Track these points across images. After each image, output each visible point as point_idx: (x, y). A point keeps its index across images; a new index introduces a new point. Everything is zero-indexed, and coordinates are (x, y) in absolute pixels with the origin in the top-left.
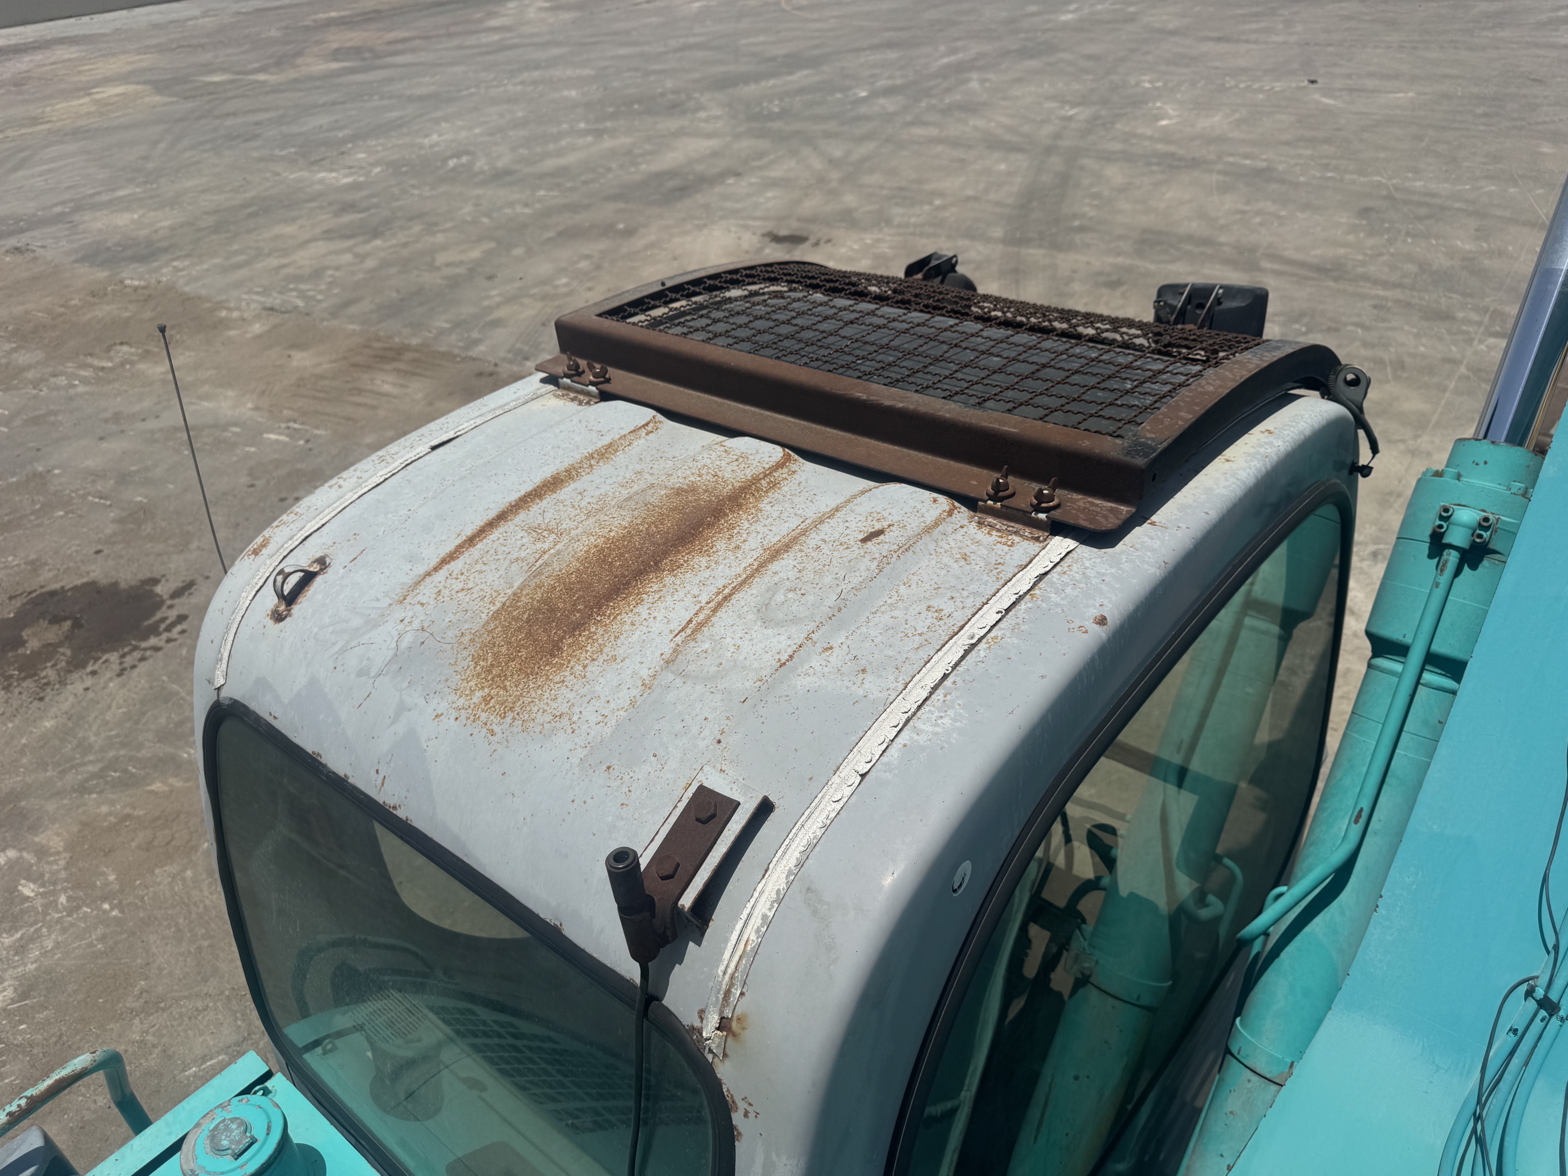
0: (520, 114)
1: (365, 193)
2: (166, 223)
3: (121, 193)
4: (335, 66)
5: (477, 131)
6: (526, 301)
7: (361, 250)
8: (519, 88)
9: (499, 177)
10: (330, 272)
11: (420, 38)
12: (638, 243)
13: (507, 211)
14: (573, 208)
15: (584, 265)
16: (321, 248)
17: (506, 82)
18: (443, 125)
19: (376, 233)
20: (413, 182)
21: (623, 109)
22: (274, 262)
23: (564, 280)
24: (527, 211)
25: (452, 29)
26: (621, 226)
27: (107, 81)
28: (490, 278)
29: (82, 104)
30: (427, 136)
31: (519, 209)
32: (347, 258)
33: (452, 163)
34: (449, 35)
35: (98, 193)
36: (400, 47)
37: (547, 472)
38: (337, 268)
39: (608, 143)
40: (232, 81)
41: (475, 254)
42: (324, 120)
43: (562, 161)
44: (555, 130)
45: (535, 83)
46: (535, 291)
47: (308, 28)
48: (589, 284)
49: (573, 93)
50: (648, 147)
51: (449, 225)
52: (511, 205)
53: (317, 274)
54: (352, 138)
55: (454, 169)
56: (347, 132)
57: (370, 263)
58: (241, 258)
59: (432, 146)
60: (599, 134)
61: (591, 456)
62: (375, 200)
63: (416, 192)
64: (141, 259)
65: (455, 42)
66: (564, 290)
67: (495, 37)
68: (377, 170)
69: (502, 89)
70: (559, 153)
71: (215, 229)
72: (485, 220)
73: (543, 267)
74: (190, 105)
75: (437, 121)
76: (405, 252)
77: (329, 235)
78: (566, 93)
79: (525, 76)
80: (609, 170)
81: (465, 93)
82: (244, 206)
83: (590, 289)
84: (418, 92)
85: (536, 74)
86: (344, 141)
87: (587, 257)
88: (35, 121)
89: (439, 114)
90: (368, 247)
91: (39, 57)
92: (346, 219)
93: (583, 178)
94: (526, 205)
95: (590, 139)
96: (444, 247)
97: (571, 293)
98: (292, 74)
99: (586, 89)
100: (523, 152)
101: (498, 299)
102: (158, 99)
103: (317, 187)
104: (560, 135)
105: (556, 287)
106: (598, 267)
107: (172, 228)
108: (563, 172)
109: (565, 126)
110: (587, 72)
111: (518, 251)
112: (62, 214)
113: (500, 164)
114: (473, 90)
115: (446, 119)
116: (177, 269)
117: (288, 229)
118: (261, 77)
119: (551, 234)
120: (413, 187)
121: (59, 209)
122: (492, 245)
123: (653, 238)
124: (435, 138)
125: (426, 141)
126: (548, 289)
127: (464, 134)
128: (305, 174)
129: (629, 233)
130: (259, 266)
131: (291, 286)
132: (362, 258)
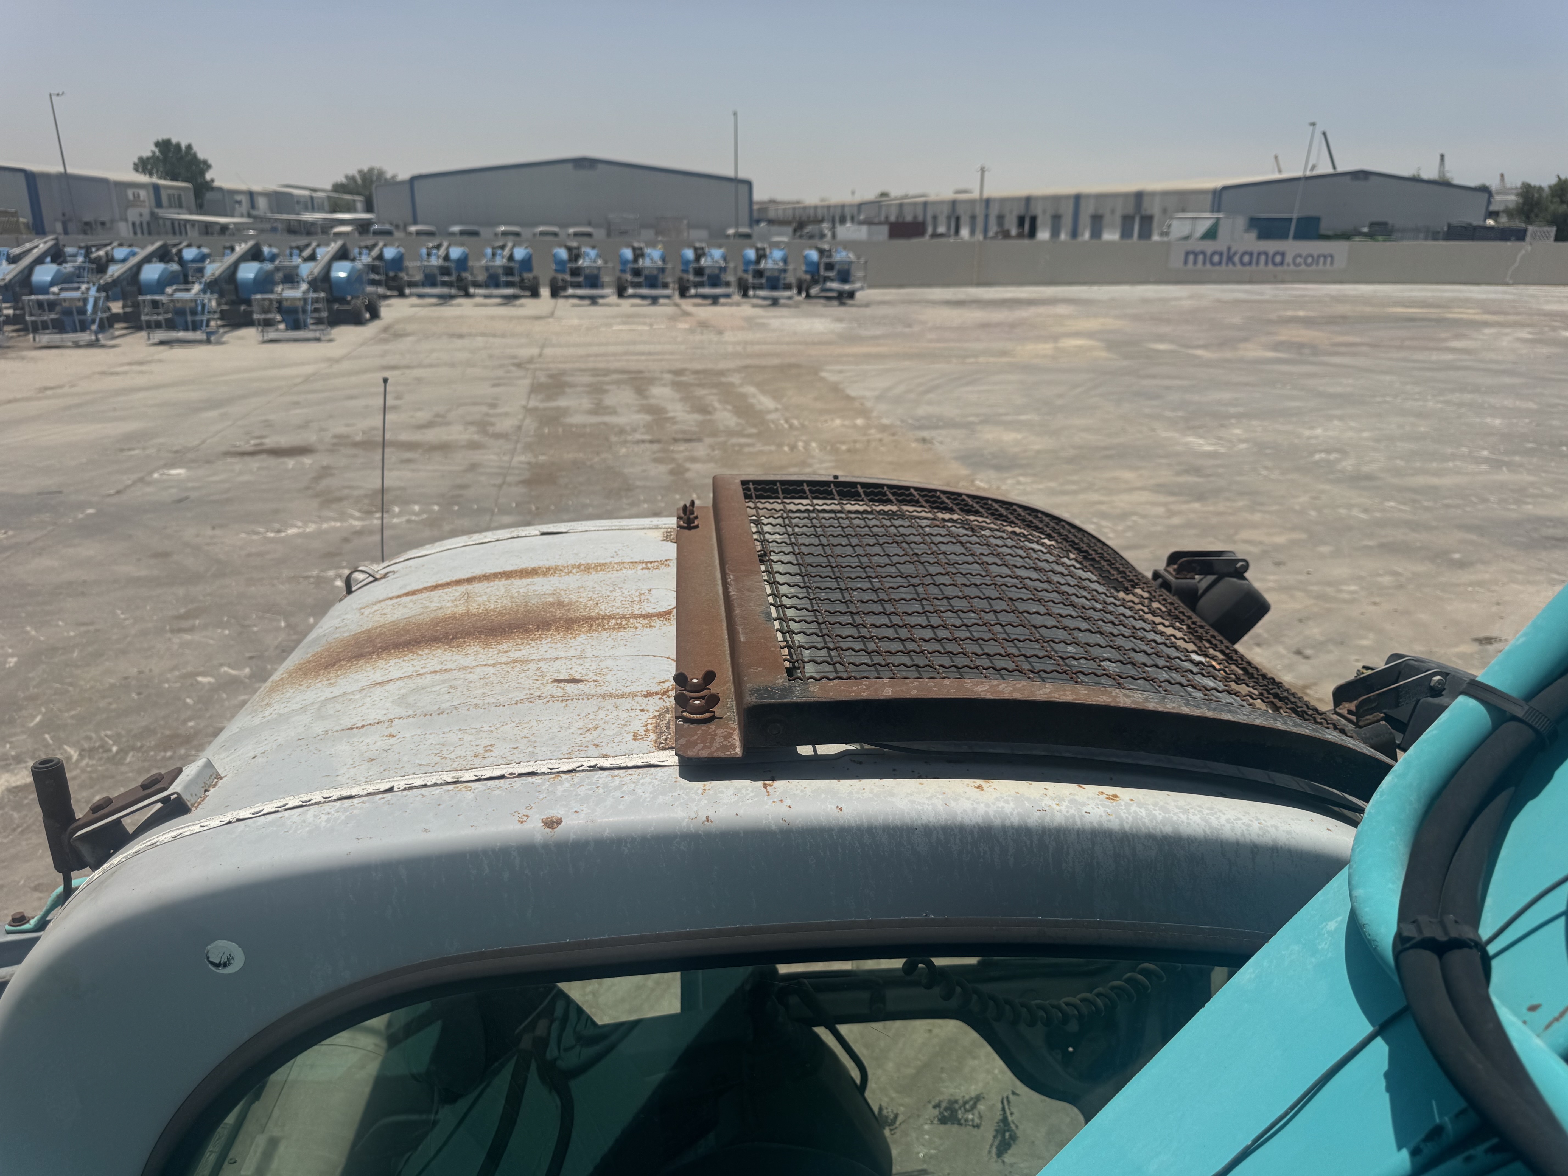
0: (1422, 429)
1: (1218, 462)
2: (1037, 447)
3: (1023, 417)
4: (1271, 354)
5: (1365, 434)
6: (1299, 594)
7: (1174, 507)
8: (1439, 406)
9: (1357, 479)
10: (1135, 518)
11: (1368, 345)
12: (1465, 576)
13: (1343, 511)
14: (1414, 526)
15: (1386, 580)
16: (1145, 496)
17: (1429, 397)
18: (1336, 422)
19: (1201, 497)
20: (1269, 464)
21: (1546, 447)
22: (1096, 497)
23: (1353, 588)
24: (1363, 516)
25: (1407, 343)
26: (1457, 556)
27: (1077, 334)
28: (1278, 564)
29: (1046, 348)
30: (1312, 428)
31: (1355, 512)
32: (1160, 510)
33: (1317, 457)
34: (1401, 348)
35: (1006, 414)
36: (1343, 349)
37: (530, 564)
38: (1144, 517)
39: (1504, 476)
40: (1172, 352)
41: (1281, 539)
42: (1226, 396)
43: (1435, 481)
44: (1449, 451)
45: (1461, 405)
46: (1315, 588)
47: (1270, 322)
48: (1377, 600)
49: (1497, 422)
50: (1549, 490)
51: (1275, 508)
52: (1350, 507)
53: (1124, 516)
54: (1239, 416)
55: (1316, 463)
56: (1241, 410)
57: (1176, 521)
58: (1074, 487)
59: (1309, 438)
60: (1497, 465)
61: (574, 566)
62: (1221, 470)
63: (1264, 473)
64: (998, 468)
65: (1402, 354)
66: (1346, 596)
67: (1449, 357)
68: (1243, 446)
69: (1420, 403)
70: (1437, 473)
71: (1070, 461)
72: (1313, 513)
73: (1340, 570)
74: (1125, 363)
75: (1330, 418)
76: (1214, 520)
77: (1159, 488)
78: (1489, 420)
79: (1456, 397)
80: (1485, 501)
81: (1378, 399)
82: (1106, 448)
83: (1375, 604)
84: (1331, 390)
85: (1468, 397)
86: (1232, 416)
87: (1395, 574)
88: (1004, 353)
89: (1338, 412)
90: (1184, 507)
91: (1041, 310)
92: (1182, 479)
93: (1446, 502)
94: (1366, 511)
95: (1484, 467)
96: (1254, 526)
97: (1352, 601)
98: (1228, 354)
99: (1515, 421)
100: (1400, 463)
101: (1271, 584)
102: (1104, 354)
103: (1179, 448)
104: (1453, 457)
105: (1340, 591)
106: (1401, 587)
107: (1038, 452)
108: (1432, 491)
109: (1465, 450)
110: (1532, 405)
111: (1325, 549)
112: (972, 423)
113: (1366, 469)
114: (1388, 399)
115: (1341, 418)
116: (1019, 483)
117: (1128, 475)
118: (1199, 352)
119: (1371, 543)
120: (1266, 468)
121: (972, 419)
122: (1303, 536)
123: (1487, 576)
124: (1319, 431)
125: (1307, 433)
126: (1330, 590)
127: (1350, 434)
128: (1176, 435)
129: (1462, 565)
130: (1082, 497)
131: (1095, 520)
132: (1171, 514)
